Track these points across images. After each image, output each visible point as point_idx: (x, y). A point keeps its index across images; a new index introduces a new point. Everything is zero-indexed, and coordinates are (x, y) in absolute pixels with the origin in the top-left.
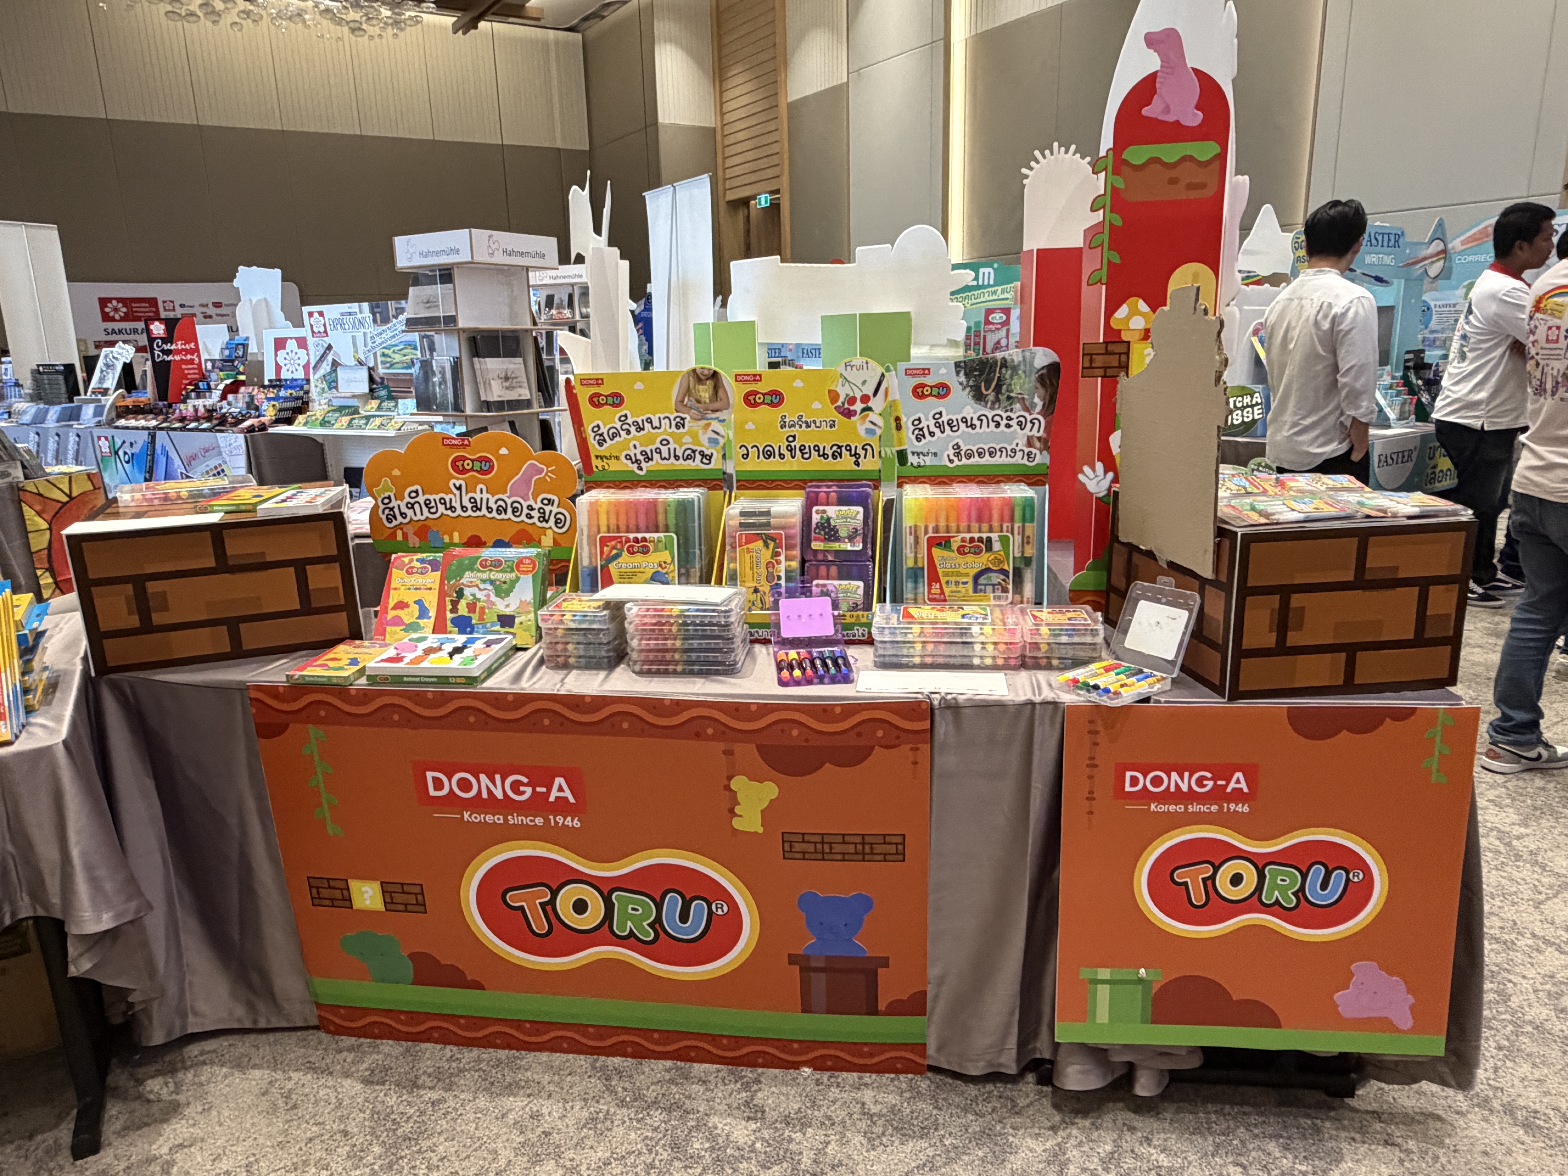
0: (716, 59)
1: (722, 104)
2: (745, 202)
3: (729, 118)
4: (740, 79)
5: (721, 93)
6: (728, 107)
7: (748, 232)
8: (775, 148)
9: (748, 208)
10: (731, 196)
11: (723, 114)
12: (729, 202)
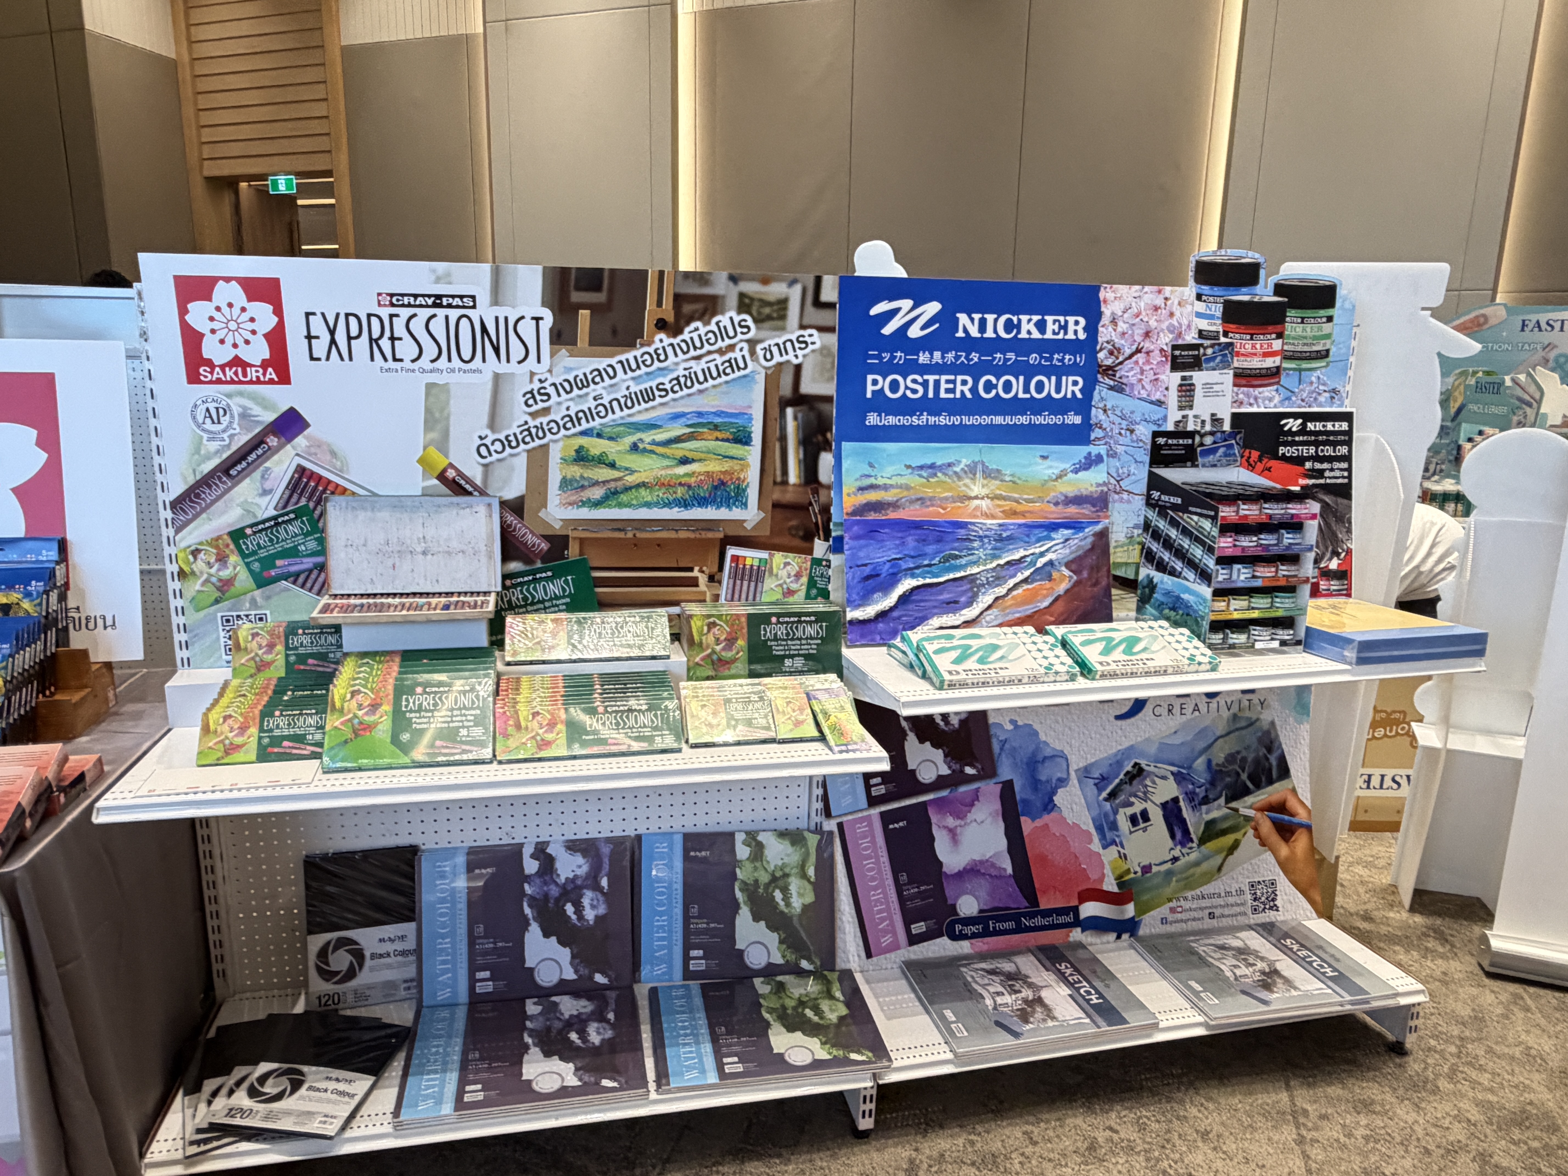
7: (238, 227)
9: (237, 194)
12: (207, 179)
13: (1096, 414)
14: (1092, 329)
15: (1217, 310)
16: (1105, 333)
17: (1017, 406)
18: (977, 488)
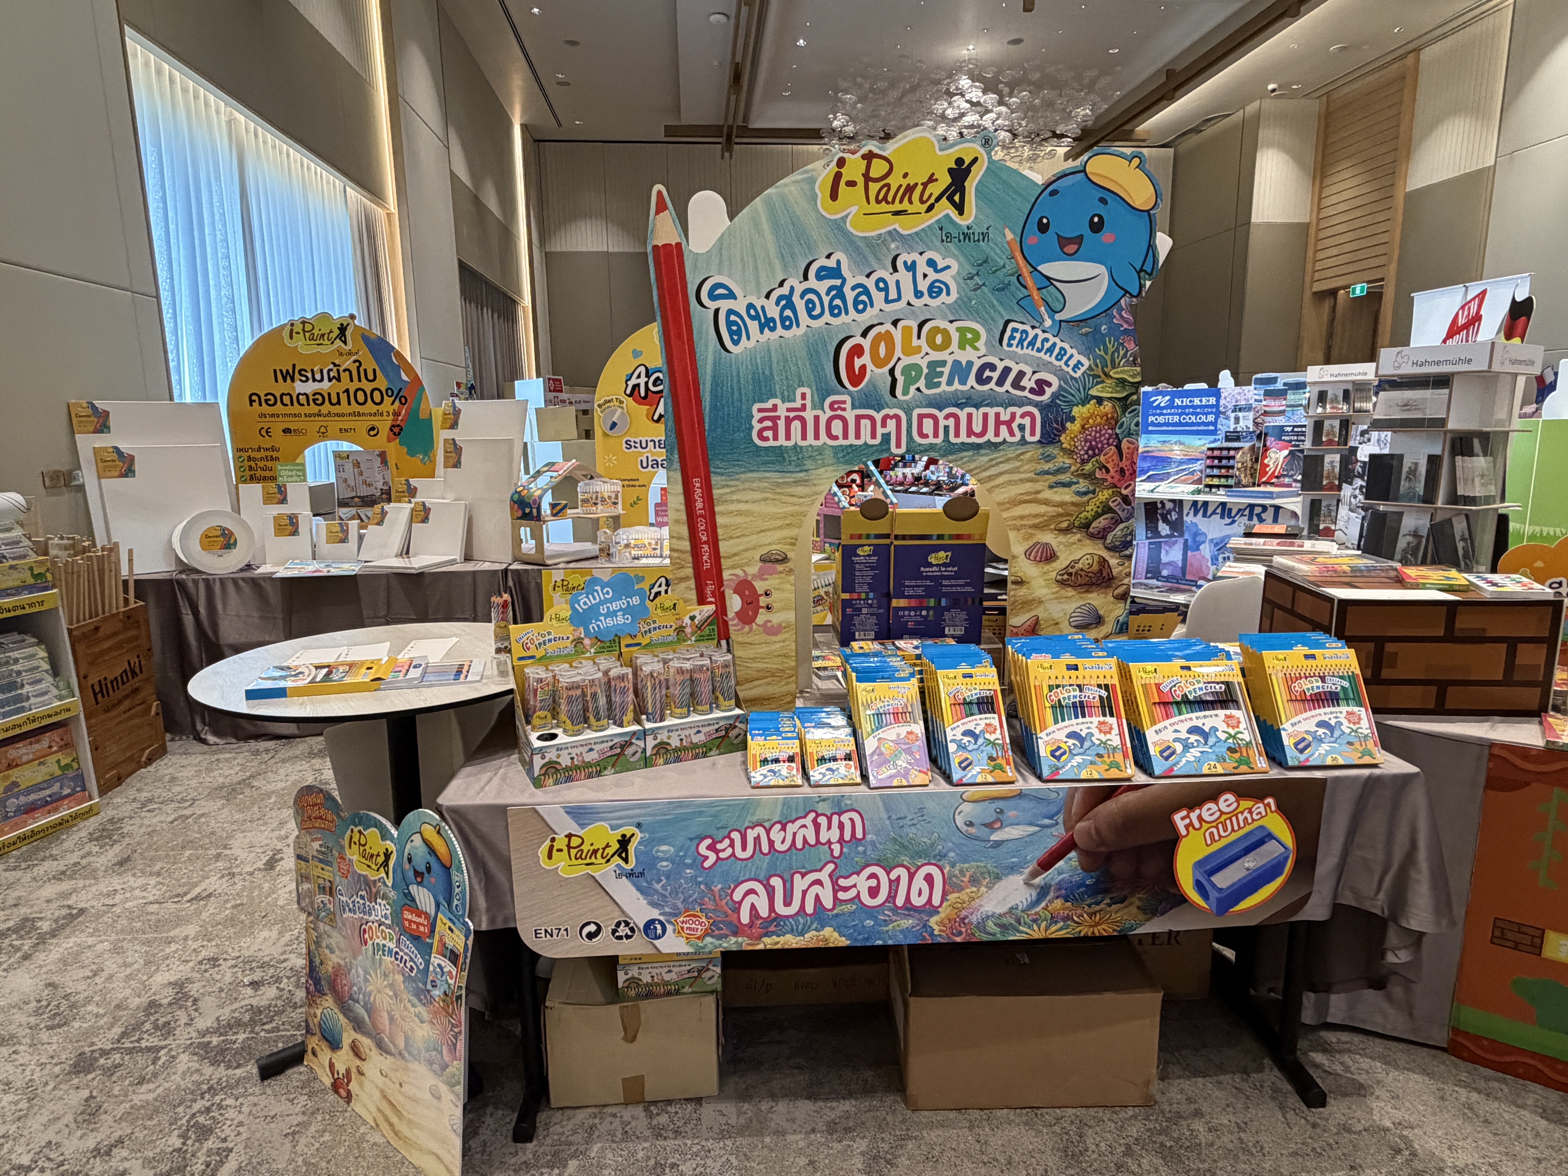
0: (1320, 158)
1: (1320, 199)
2: (1333, 293)
3: (1324, 213)
4: (1346, 174)
5: (1321, 188)
6: (1325, 202)
7: (1332, 321)
8: (1385, 238)
9: (1336, 299)
10: (1318, 287)
11: (1320, 209)
12: (1315, 293)
13: (1219, 426)
14: (1218, 401)
15: (1262, 392)
16: (1222, 402)
17: (1193, 424)
18: (1176, 448)
